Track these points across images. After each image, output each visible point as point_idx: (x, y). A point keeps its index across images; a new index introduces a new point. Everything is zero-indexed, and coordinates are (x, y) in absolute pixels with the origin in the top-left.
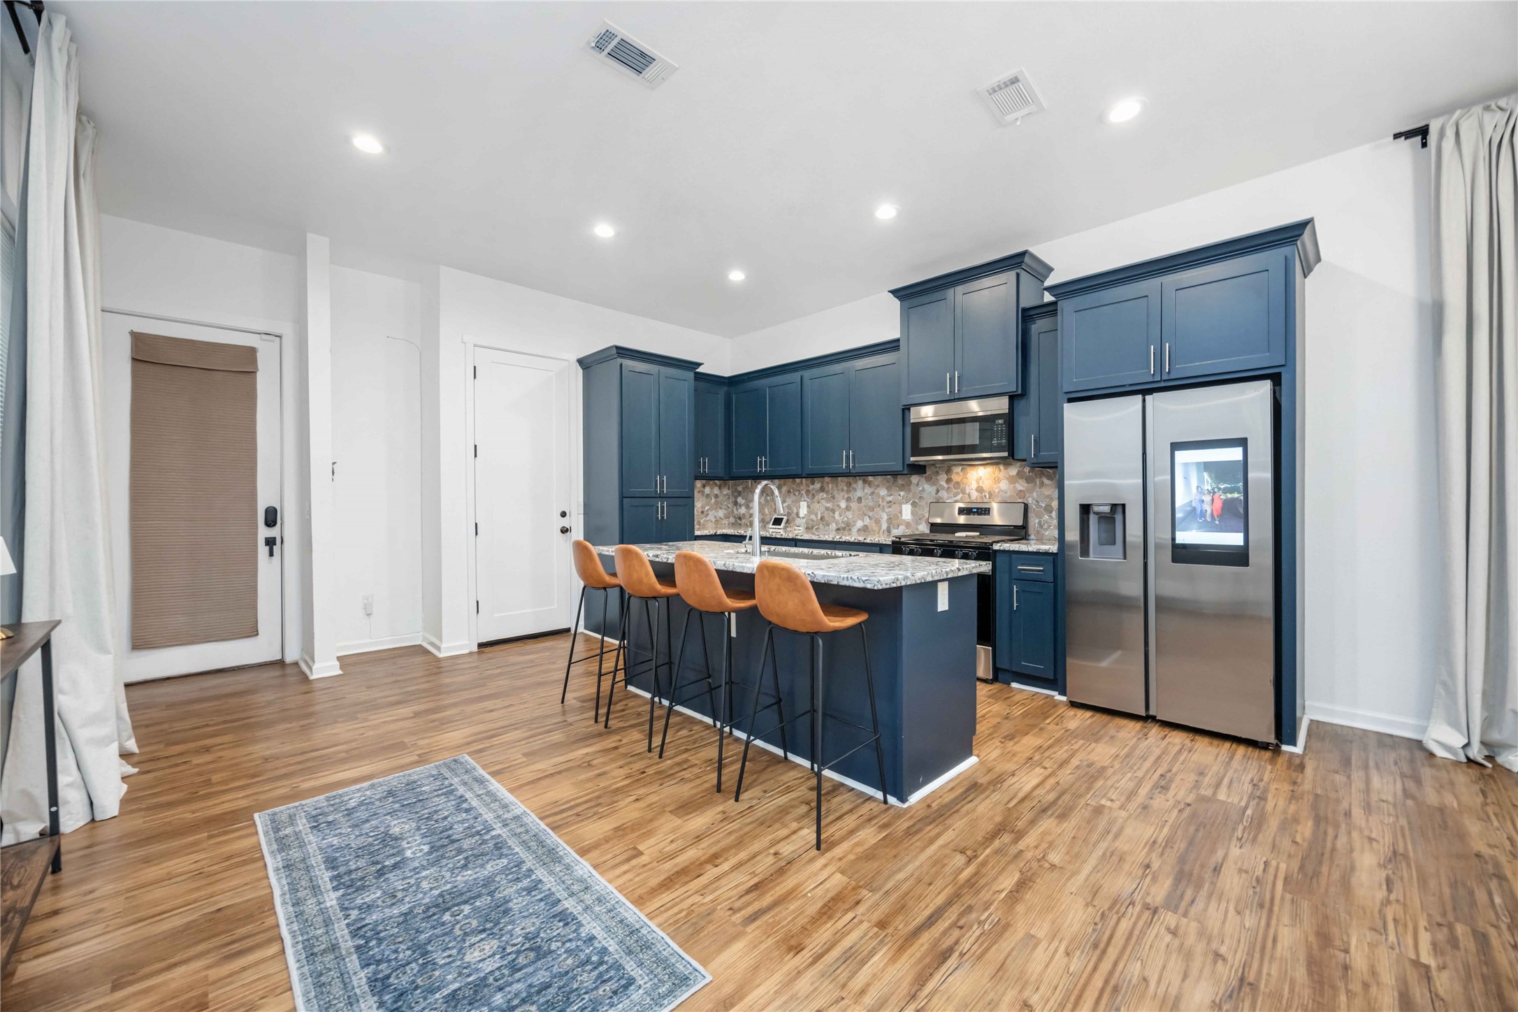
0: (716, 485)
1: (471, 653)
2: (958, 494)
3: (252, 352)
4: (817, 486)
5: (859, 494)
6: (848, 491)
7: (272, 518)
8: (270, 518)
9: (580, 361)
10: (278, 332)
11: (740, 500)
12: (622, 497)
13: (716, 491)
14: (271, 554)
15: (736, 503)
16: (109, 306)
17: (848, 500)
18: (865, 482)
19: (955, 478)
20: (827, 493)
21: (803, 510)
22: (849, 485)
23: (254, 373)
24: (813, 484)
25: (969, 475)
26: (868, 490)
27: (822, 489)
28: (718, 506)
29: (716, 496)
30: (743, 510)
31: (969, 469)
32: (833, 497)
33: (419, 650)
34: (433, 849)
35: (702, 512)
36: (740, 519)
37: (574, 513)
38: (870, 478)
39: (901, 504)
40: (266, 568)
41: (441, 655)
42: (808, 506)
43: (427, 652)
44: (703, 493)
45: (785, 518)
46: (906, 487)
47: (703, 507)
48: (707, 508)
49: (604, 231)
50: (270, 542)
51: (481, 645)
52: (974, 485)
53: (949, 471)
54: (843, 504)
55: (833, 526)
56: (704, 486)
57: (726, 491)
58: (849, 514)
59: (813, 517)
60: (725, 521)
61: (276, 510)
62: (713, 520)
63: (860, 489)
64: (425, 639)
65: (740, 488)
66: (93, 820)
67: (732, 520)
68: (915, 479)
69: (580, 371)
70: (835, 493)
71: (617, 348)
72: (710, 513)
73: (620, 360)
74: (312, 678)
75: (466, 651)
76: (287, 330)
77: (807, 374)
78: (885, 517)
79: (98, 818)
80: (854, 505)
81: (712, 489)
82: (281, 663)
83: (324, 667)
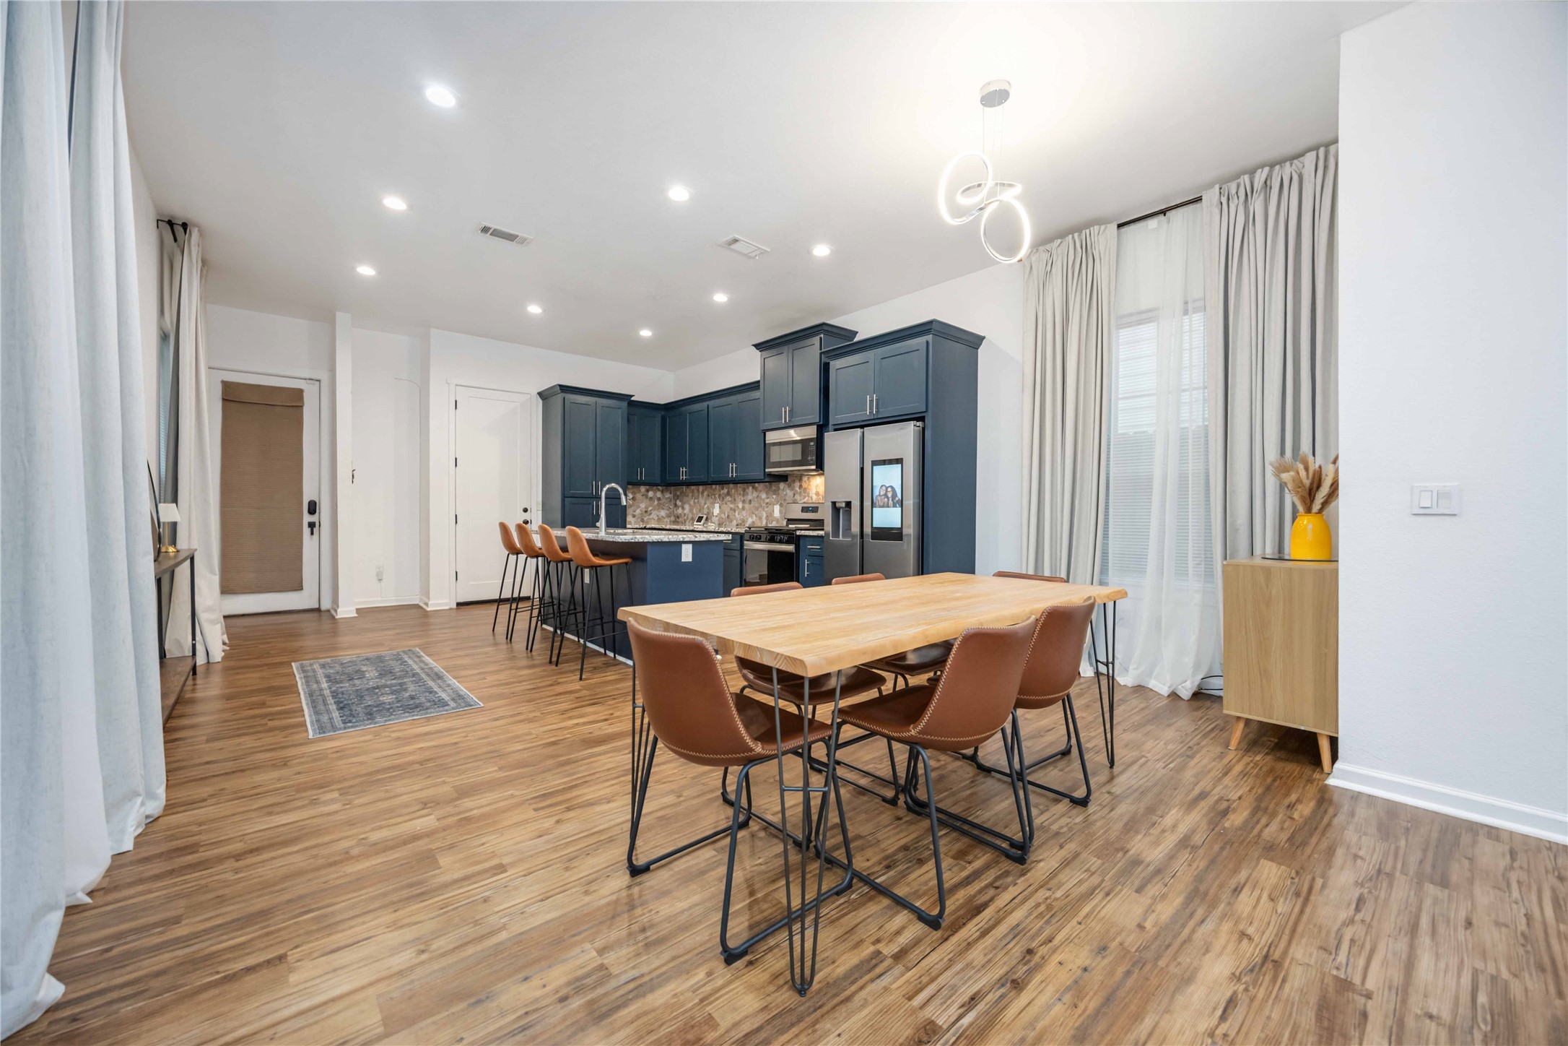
0: (659, 490)
1: (451, 609)
2: (805, 497)
3: (299, 393)
4: (725, 491)
5: (750, 497)
6: (744, 495)
7: (313, 508)
8: (312, 508)
9: (540, 394)
10: (318, 378)
11: (679, 503)
12: (564, 497)
13: (659, 494)
14: (312, 533)
15: (676, 505)
16: (212, 365)
17: (744, 502)
18: (753, 487)
19: (804, 485)
20: (731, 497)
21: (716, 511)
22: (744, 490)
23: (302, 406)
24: (723, 489)
25: (811, 483)
26: (755, 494)
27: (728, 494)
28: (660, 507)
29: (659, 499)
30: (680, 511)
31: (811, 478)
32: (735, 500)
33: (417, 607)
34: (380, 674)
35: (646, 512)
36: (678, 517)
37: (534, 509)
38: (757, 485)
39: (774, 505)
40: (309, 543)
41: (429, 609)
42: (720, 507)
43: (421, 607)
44: (646, 496)
45: (705, 517)
46: (776, 492)
47: (647, 507)
48: (650, 508)
49: (534, 309)
50: (312, 525)
51: (459, 604)
52: (814, 491)
53: (800, 480)
54: (740, 505)
55: (735, 523)
56: (648, 491)
57: (668, 495)
58: (744, 514)
59: (723, 515)
60: (667, 520)
61: (315, 503)
62: (656, 518)
63: (751, 493)
64: (421, 600)
65: (678, 493)
66: (208, 662)
67: (673, 518)
68: (782, 485)
69: (540, 401)
70: (736, 496)
71: (560, 386)
72: (653, 513)
73: (563, 395)
74: (338, 617)
75: (447, 608)
76: (324, 376)
77: (712, 403)
78: (765, 515)
79: (211, 661)
80: (747, 506)
81: (655, 493)
82: (318, 610)
83: (346, 611)
